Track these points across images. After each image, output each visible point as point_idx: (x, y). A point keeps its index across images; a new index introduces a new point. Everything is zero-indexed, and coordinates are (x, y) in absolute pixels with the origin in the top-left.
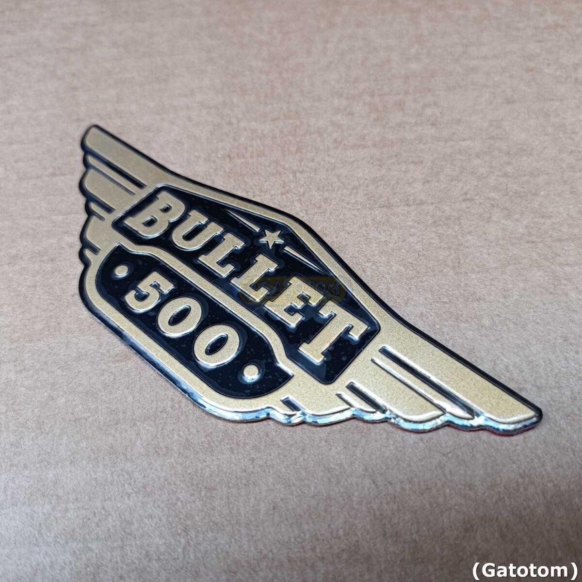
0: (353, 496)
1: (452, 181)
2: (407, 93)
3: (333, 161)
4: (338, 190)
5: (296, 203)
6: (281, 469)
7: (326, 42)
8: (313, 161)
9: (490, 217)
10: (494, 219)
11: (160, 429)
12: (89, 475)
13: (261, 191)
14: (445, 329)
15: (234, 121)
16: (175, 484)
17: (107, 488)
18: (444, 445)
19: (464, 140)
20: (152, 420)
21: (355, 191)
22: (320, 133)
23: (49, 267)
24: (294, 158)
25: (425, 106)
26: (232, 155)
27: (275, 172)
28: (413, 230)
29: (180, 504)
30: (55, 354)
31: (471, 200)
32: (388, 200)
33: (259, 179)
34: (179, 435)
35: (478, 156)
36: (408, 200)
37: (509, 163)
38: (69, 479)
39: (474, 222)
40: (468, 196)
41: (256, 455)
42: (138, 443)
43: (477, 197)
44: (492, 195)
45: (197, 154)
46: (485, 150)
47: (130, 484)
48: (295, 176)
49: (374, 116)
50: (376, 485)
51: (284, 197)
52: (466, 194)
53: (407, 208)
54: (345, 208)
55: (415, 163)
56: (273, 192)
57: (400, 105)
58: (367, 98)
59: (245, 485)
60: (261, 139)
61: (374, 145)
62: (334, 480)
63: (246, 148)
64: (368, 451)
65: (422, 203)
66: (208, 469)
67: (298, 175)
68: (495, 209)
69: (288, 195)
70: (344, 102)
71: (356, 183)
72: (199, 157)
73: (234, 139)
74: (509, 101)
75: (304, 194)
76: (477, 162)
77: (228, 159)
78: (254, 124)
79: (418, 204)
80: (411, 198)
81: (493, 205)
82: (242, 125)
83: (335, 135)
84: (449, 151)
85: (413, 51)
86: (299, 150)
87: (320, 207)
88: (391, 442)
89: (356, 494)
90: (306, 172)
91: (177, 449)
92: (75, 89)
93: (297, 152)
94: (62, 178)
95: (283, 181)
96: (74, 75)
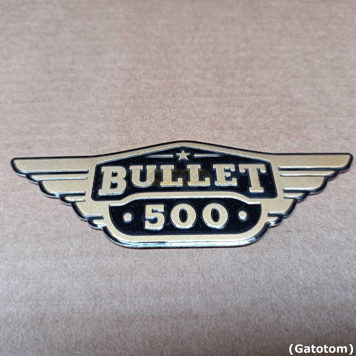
1: (259, 117)
2: (237, 69)
3: (192, 103)
4: (194, 119)
5: (170, 125)
6: (151, 267)
7: (193, 38)
8: (181, 102)
9: (278, 138)
10: (281, 139)
11: (84, 242)
12: (42, 265)
13: (150, 117)
15: (138, 78)
16: (91, 272)
17: (52, 272)
19: (267, 96)
20: (80, 237)
21: (203, 120)
22: (186, 87)
24: (170, 101)
25: (247, 76)
26: (136, 97)
27: (159, 107)
28: (234, 143)
29: (92, 283)
30: (27, 199)
31: (268, 128)
32: (222, 125)
33: (150, 111)
34: (95, 246)
35: (274, 105)
36: (233, 126)
37: (291, 110)
38: (31, 266)
39: (269, 141)
40: (267, 126)
41: (137, 259)
42: (71, 249)
43: (272, 127)
44: (281, 126)
45: (116, 95)
46: (278, 102)
47: (65, 271)
48: (170, 110)
49: (217, 80)
50: (204, 278)
51: (163, 121)
52: (266, 125)
53: (232, 131)
54: (197, 129)
55: (238, 107)
56: (157, 118)
57: (233, 75)
58: (214, 70)
59: (130, 275)
60: (152, 89)
61: (216, 96)
62: (180, 274)
63: (143, 93)
64: (201, 259)
65: (241, 128)
66: (110, 265)
67: (172, 109)
68: (281, 134)
69: (165, 120)
70: (201, 72)
71: (205, 116)
72: (117, 97)
73: (137, 88)
74: (294, 76)
75: (175, 120)
76: (273, 108)
77: (133, 99)
78: (149, 80)
79: (239, 129)
80: (235, 125)
81: (280, 132)
82: (142, 80)
83: (194, 89)
84: (258, 101)
85: (242, 46)
86: (174, 96)
87: (183, 128)
89: (192, 282)
90: (177, 108)
91: (93, 254)
92: (48, 55)
93: (172, 97)
94: (38, 103)
95: (163, 112)
96: (48, 48)
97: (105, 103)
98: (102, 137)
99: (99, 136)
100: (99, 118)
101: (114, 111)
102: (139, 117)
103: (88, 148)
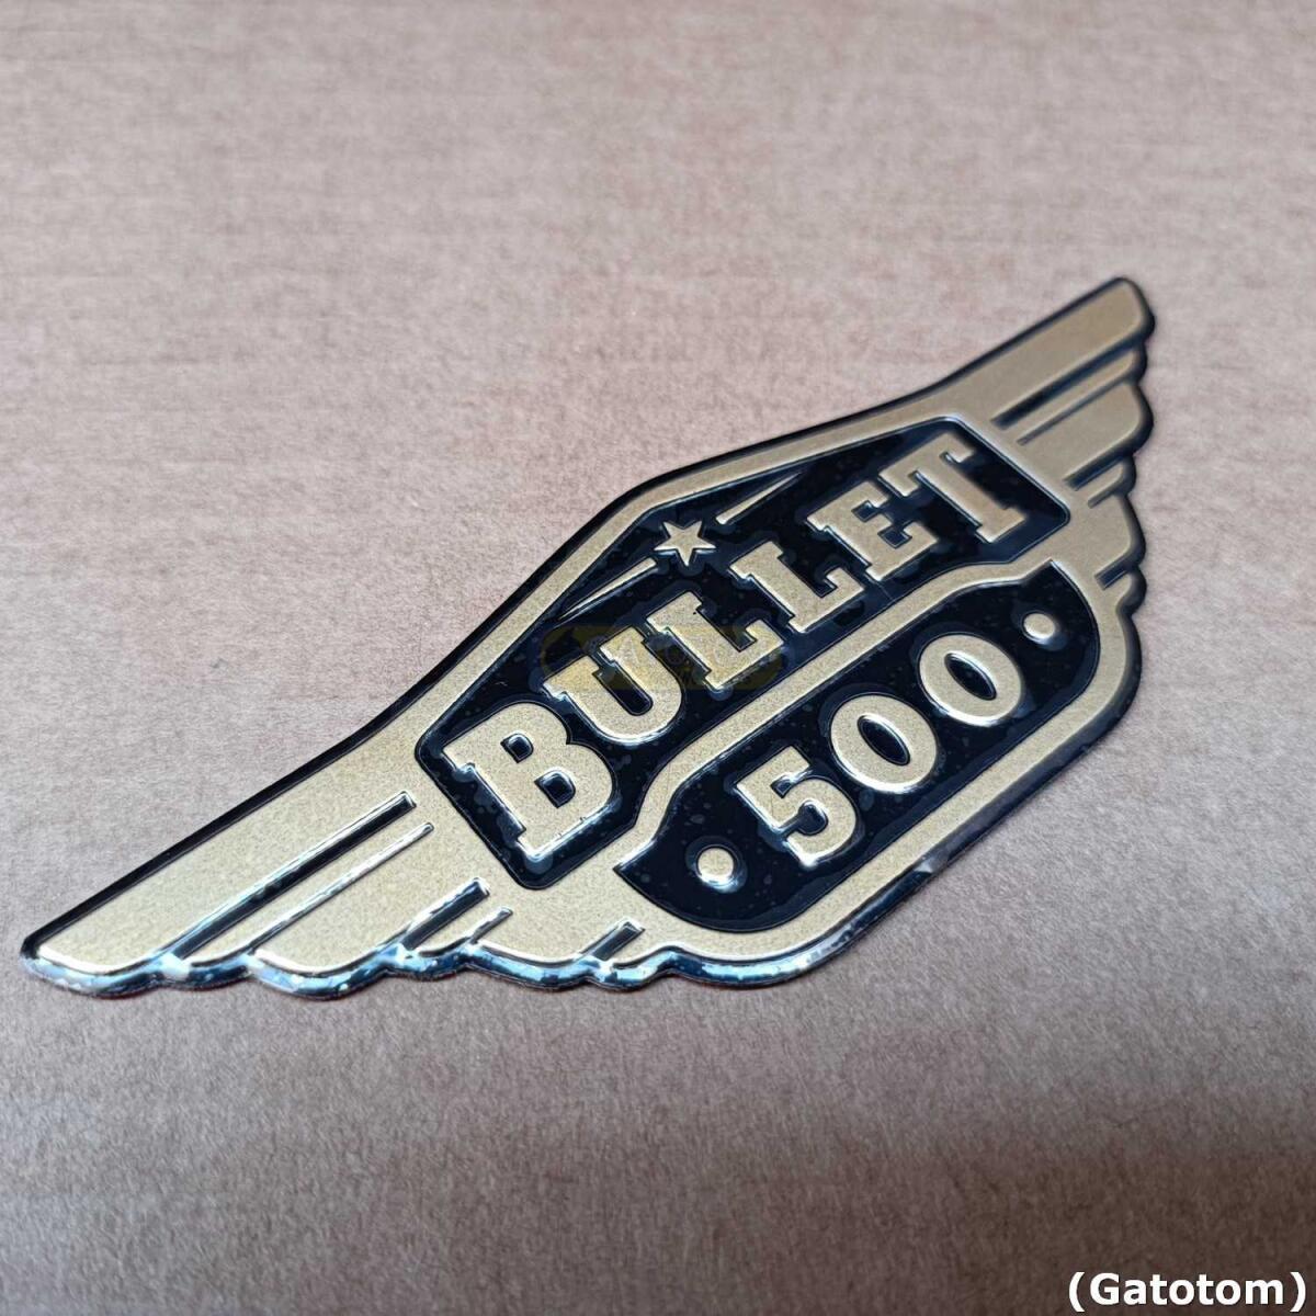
0: (908, 1214)
2: (1017, 238)
3: (849, 386)
6: (734, 1137)
7: (827, 98)
8: (801, 380)
9: (1216, 555)
11: (435, 1019)
12: (256, 1125)
14: (1119, 818)
15: (613, 268)
16: (471, 1161)
17: (300, 1159)
18: (1119, 1101)
20: (413, 994)
22: (817, 316)
23: (155, 587)
24: (756, 372)
26: (608, 350)
27: (710, 400)
29: (483, 1211)
30: (169, 809)
33: (674, 415)
34: (482, 1038)
37: (1256, 430)
38: (205, 1131)
39: (1180, 565)
40: (1166, 500)
41: (670, 1100)
42: (380, 1050)
43: (1185, 505)
44: (1219, 501)
45: (521, 339)
46: (1200, 392)
47: (358, 1153)
48: (758, 414)
49: (942, 287)
50: (962, 1191)
57: (1004, 266)
58: (928, 245)
59: (646, 1173)
60: (676, 317)
62: (860, 1173)
63: (640, 336)
64: (940, 1104)
66: (553, 1128)
67: (766, 411)
68: (1226, 535)
70: (873, 248)
72: (527, 348)
73: (613, 312)
74: (1253, 282)
77: (596, 358)
78: (658, 278)
81: (1221, 527)
82: (632, 278)
83: (852, 325)
85: (1030, 141)
86: (767, 352)
88: (997, 1088)
89: (915, 1209)
90: (786, 407)
91: (477, 1073)
92: (221, 150)
93: (762, 356)
94: (189, 368)
95: (730, 424)
96: (218, 117)
97: (479, 376)
98: (479, 529)
99: (464, 523)
100: (457, 441)
101: (520, 414)
102: (627, 445)
103: (421, 577)
